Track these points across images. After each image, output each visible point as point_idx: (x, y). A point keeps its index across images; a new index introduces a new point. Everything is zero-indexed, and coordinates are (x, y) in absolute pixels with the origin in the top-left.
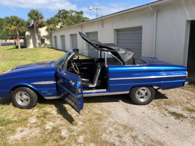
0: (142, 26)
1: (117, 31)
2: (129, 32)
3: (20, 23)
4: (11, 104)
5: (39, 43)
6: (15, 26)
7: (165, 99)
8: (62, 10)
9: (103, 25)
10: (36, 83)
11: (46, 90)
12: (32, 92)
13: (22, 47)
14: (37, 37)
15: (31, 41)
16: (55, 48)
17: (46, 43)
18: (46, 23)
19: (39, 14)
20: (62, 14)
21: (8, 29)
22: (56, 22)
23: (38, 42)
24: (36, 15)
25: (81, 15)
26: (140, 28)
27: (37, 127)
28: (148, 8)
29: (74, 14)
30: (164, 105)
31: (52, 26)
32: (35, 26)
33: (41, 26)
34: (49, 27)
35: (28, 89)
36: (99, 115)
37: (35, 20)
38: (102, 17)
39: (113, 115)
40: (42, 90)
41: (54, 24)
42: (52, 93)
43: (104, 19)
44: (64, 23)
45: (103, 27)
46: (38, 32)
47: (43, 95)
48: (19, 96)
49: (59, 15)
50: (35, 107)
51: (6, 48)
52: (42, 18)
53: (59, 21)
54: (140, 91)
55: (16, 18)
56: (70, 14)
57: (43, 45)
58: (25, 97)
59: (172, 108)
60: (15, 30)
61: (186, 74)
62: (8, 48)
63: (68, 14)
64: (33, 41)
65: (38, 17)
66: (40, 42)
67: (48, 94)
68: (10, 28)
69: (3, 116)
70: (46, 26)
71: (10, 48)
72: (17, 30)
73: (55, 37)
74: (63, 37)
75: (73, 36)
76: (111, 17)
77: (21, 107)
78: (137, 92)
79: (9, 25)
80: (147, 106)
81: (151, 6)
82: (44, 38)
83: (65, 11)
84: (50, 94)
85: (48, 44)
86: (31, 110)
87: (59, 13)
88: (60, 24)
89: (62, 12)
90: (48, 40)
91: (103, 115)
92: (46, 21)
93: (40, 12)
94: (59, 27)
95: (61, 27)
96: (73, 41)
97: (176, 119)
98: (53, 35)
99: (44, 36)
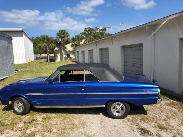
0: (143, 43)
1: (124, 47)
2: (134, 49)
3: (50, 41)
4: (12, 111)
5: (65, 58)
6: (46, 43)
7: (144, 115)
8: (88, 28)
9: (112, 43)
10: (28, 94)
11: (35, 100)
12: (25, 101)
13: (51, 61)
14: (63, 52)
15: (59, 56)
16: (78, 61)
17: (71, 57)
18: (71, 40)
19: (65, 33)
20: (87, 32)
21: (40, 46)
22: (80, 39)
23: (65, 56)
24: (64, 34)
25: (104, 32)
26: (141, 45)
27: (20, 130)
28: (145, 27)
29: (98, 31)
30: (139, 121)
31: (76, 42)
32: (62, 42)
33: (67, 43)
34: (74, 43)
35: (23, 98)
36: (74, 125)
37: (62, 38)
38: (112, 35)
39: (86, 126)
40: (33, 100)
41: (79, 41)
42: (40, 103)
43: (113, 36)
44: (87, 40)
45: (112, 44)
46: (65, 48)
47: (33, 105)
48: (17, 105)
49: (85, 32)
50: (28, 114)
51: (39, 61)
52: (68, 36)
53: (83, 38)
54: (116, 106)
55: (47, 36)
56: (95, 31)
57: (69, 59)
58: (20, 105)
59: (145, 124)
60: (46, 47)
61: (158, 91)
62: (40, 62)
63: (93, 31)
64: (60, 56)
65: (65, 35)
66: (66, 56)
67: (37, 103)
68: (42, 45)
69: (2, 119)
70: (71, 43)
71: (42, 62)
72: (47, 47)
73: (78, 52)
74: (83, 52)
75: (90, 52)
76: (118, 35)
77: (17, 114)
78: (112, 107)
79: (42, 42)
80: (122, 120)
81: (148, 26)
82: (69, 53)
83: (90, 28)
84: (39, 104)
85: (73, 58)
86: (24, 116)
87: (85, 31)
88: (83, 41)
89: (87, 30)
90: (73, 54)
91: (78, 126)
92: (72, 38)
93: (67, 31)
94: (82, 43)
95: (84, 43)
96: (91, 56)
97: (141, 135)
98: (77, 51)
99: (70, 51)
